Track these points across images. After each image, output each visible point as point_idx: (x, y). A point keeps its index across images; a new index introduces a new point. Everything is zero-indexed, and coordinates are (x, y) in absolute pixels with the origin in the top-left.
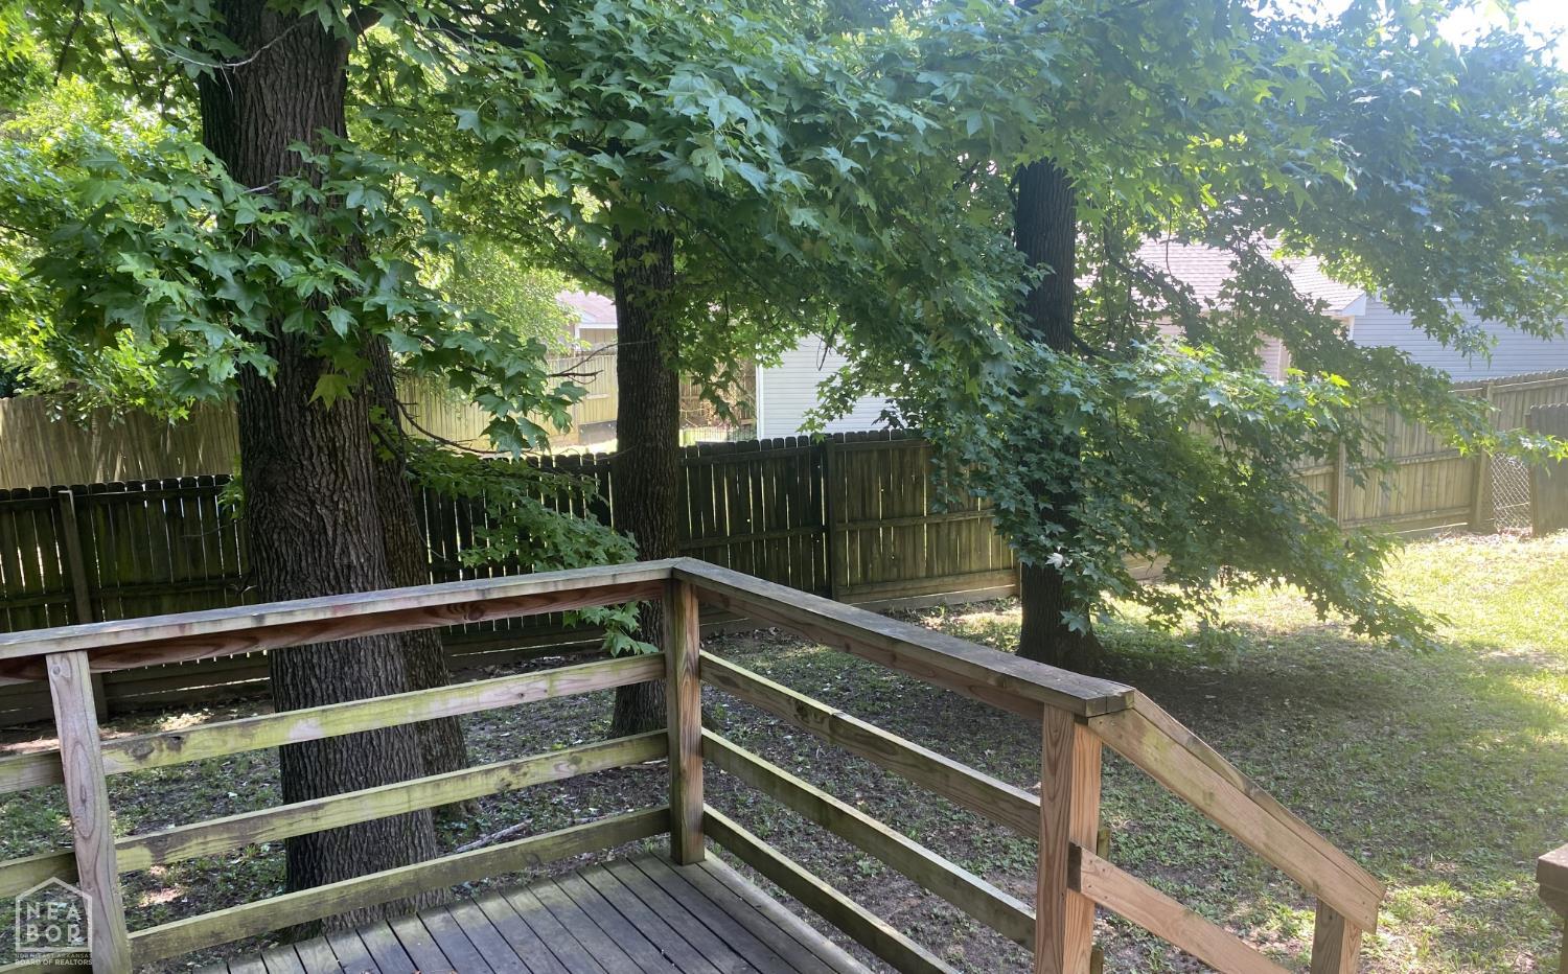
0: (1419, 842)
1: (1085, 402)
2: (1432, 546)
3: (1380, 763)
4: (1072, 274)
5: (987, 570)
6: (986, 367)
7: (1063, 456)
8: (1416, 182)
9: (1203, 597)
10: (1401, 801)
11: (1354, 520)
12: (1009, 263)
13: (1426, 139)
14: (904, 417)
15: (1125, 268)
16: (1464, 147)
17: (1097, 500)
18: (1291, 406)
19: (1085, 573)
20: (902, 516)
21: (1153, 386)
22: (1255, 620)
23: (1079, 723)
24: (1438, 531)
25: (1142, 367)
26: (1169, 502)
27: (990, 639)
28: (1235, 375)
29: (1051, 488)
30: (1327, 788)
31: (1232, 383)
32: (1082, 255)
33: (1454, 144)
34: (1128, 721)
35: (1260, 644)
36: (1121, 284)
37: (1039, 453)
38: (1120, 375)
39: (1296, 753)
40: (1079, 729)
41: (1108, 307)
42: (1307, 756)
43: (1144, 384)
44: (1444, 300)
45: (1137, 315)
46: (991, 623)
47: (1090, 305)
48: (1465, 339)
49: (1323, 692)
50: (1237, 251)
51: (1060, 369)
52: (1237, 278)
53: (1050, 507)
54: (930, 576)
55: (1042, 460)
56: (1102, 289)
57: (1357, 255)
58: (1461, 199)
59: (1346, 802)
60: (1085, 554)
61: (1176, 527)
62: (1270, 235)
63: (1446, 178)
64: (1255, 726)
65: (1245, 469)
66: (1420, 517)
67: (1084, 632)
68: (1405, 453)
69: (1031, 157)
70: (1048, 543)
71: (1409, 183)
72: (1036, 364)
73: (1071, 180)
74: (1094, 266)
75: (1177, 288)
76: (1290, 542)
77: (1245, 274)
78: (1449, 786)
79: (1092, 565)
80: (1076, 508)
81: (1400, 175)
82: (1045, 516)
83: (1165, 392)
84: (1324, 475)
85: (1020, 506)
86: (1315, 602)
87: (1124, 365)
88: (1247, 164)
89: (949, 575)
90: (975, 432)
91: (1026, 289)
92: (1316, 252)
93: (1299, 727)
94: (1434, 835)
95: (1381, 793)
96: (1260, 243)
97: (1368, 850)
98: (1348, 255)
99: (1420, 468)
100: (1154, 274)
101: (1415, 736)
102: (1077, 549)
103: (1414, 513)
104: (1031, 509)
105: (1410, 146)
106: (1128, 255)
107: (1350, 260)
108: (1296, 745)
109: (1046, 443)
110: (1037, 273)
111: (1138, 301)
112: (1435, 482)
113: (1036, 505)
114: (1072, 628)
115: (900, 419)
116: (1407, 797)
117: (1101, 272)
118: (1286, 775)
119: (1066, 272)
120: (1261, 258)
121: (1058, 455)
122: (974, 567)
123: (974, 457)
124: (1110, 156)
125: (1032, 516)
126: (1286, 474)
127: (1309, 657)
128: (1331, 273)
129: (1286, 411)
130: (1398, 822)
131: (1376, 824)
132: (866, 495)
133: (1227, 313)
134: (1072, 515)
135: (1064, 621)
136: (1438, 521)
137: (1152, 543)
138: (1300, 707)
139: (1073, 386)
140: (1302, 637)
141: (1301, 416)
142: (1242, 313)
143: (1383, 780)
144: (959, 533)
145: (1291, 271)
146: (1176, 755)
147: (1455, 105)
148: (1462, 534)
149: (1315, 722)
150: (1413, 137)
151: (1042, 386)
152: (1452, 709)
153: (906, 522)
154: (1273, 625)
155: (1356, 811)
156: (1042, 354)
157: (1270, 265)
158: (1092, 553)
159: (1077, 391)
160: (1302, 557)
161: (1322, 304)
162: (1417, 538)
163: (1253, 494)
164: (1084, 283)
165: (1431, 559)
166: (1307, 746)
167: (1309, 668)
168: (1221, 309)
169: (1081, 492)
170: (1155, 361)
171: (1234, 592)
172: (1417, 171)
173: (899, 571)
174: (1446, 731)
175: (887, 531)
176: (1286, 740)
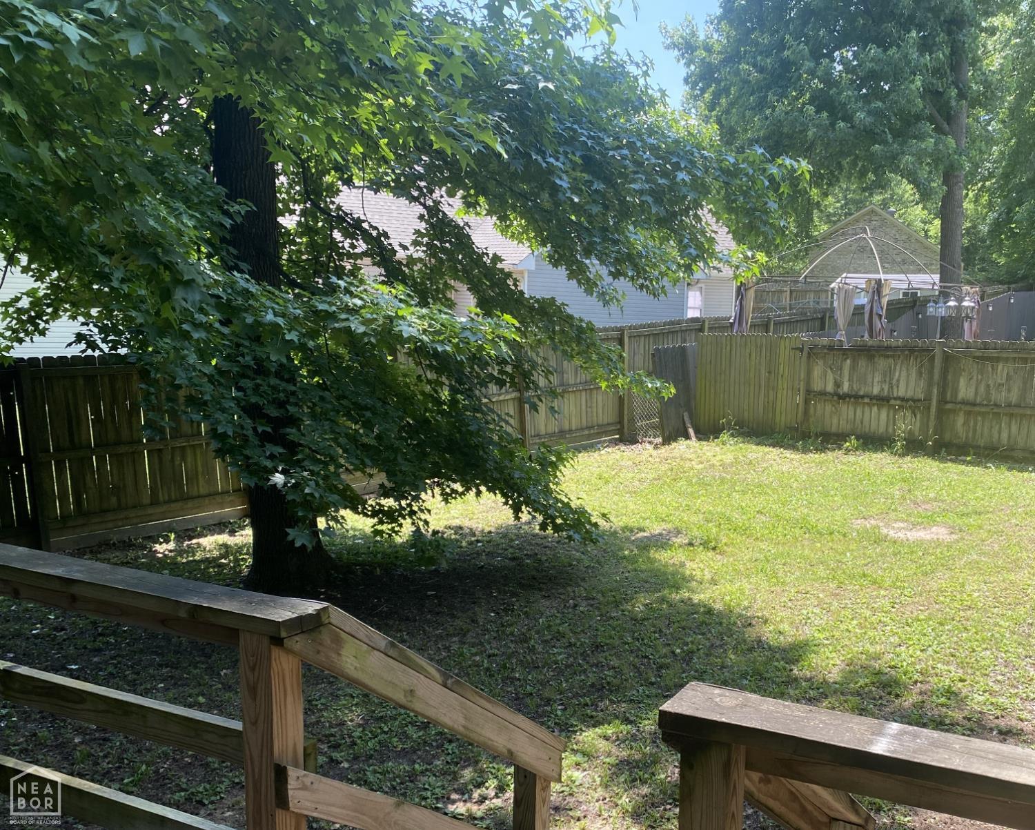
0: (598, 690)
1: (289, 332)
2: (596, 454)
3: (568, 632)
4: (276, 213)
5: (217, 493)
6: (179, 294)
7: (278, 382)
8: (557, 160)
9: (415, 508)
10: (584, 660)
11: (538, 435)
12: (209, 196)
13: (562, 126)
14: (104, 341)
15: (326, 212)
16: (590, 137)
17: (314, 423)
18: (472, 339)
19: (307, 491)
20: (118, 443)
21: (351, 318)
22: (466, 523)
23: (276, 645)
24: (599, 443)
25: (341, 300)
26: (380, 425)
27: (223, 561)
28: (424, 311)
29: (268, 412)
30: (528, 658)
31: (422, 317)
32: (284, 196)
33: (582, 134)
34: (325, 636)
35: (471, 543)
36: (323, 226)
37: (254, 379)
38: (321, 307)
39: (503, 632)
40: (276, 652)
41: (312, 245)
42: (512, 634)
43: (343, 316)
44: (587, 261)
45: (341, 256)
46: (225, 546)
47: (295, 244)
48: (604, 294)
49: (522, 578)
50: (424, 205)
51: (263, 300)
52: (426, 229)
53: (269, 430)
54: (155, 502)
55: (258, 386)
56: (305, 229)
57: (521, 219)
58: (591, 178)
59: (543, 667)
60: (305, 473)
61: (387, 448)
62: (451, 194)
63: (579, 161)
64: (470, 613)
65: (445, 394)
66: (586, 432)
67: (310, 547)
68: (572, 381)
69: (214, 91)
70: (269, 464)
71: (552, 160)
72: (238, 293)
73: (258, 121)
74: (296, 207)
75: (374, 233)
76: (485, 456)
77: (432, 225)
78: (617, 642)
79: (312, 483)
80: (294, 431)
81: (544, 153)
82: (265, 438)
83: (363, 323)
84: (514, 399)
85: (238, 430)
86: (511, 506)
87: (324, 298)
88: (416, 125)
89: (176, 501)
90: (184, 358)
91: (228, 223)
92: (489, 213)
93: (505, 610)
94: (608, 683)
95: (569, 656)
96: (442, 200)
97: (562, 704)
98: (516, 219)
99: (584, 393)
100: (353, 219)
101: (592, 605)
102: (298, 469)
103: (582, 429)
104: (250, 433)
105: (551, 131)
106: (328, 200)
107: (517, 223)
108: (503, 626)
109: (261, 369)
110: (239, 208)
111: (340, 242)
112: (595, 405)
113: (255, 429)
114: (298, 544)
115: (99, 342)
116: (588, 655)
117: (304, 213)
118: (496, 652)
119: (268, 209)
120: (444, 213)
121: (274, 381)
122: (203, 491)
123: (186, 382)
124: (292, 100)
125: (251, 439)
126: (479, 399)
127: (511, 550)
128: (504, 231)
129: (468, 343)
130: (583, 677)
131: (567, 681)
132: (73, 422)
133: (420, 260)
134: (291, 437)
135: (290, 538)
136: (599, 434)
137: (367, 461)
138: (505, 592)
139: (276, 315)
140: (504, 534)
141: (481, 348)
142: (433, 261)
143: (571, 645)
144: (184, 458)
145: (469, 226)
146: (376, 661)
147: (579, 101)
148: (616, 444)
149: (517, 604)
150: (552, 123)
151: (245, 315)
152: (616, 581)
153: (123, 449)
154: (480, 526)
155: (551, 673)
156: (243, 284)
157: (452, 220)
158: (312, 473)
159: (280, 321)
160: (496, 469)
161: (497, 258)
162: (585, 448)
163: (452, 417)
164: (289, 222)
165: (596, 465)
166: (512, 625)
167: (510, 559)
168: (415, 256)
169: (298, 415)
170: (352, 295)
171: (446, 501)
172: (557, 152)
173: (119, 500)
174: (613, 599)
175: (101, 460)
176: (495, 622)
